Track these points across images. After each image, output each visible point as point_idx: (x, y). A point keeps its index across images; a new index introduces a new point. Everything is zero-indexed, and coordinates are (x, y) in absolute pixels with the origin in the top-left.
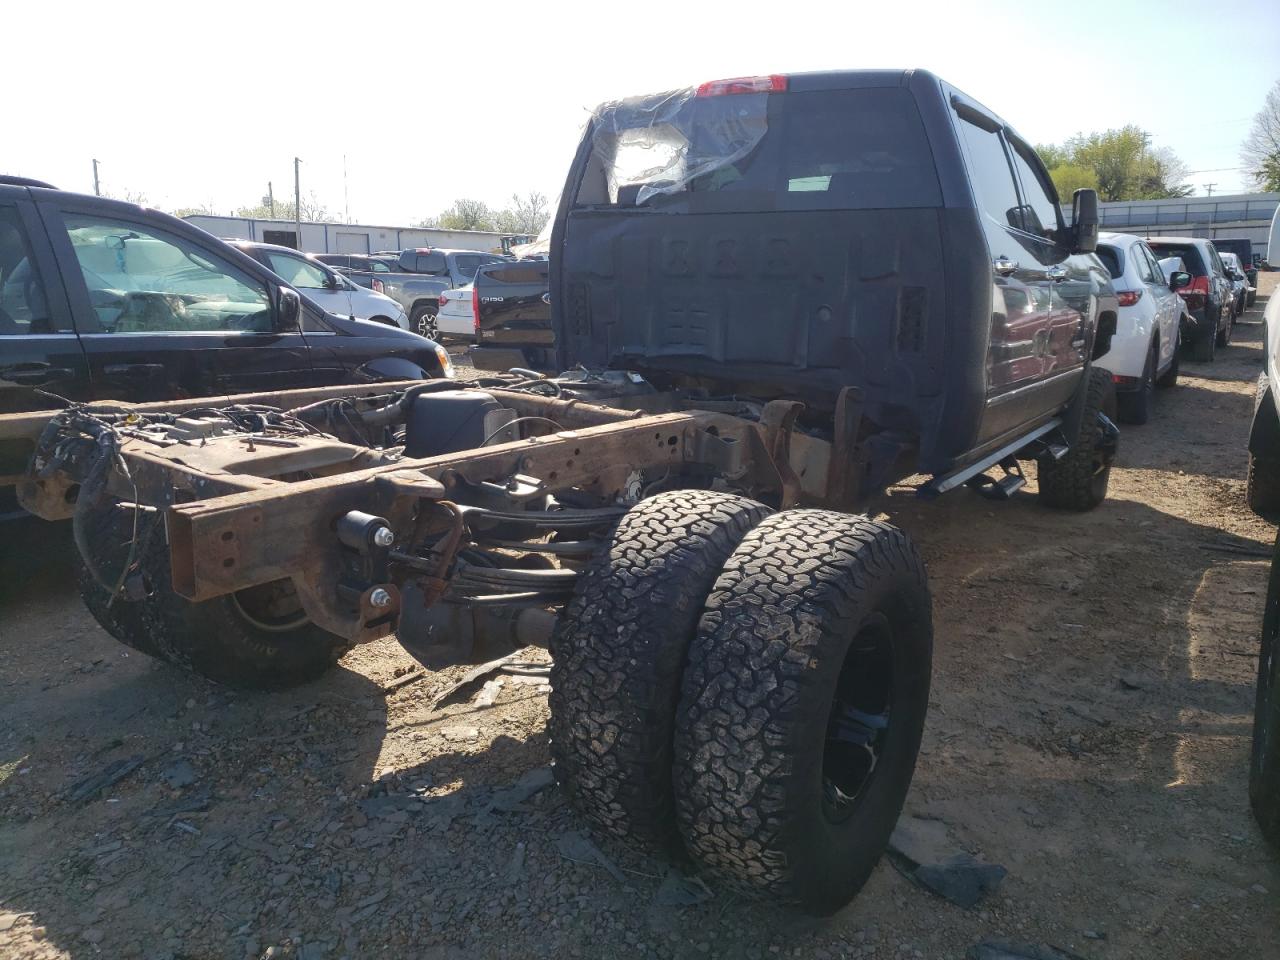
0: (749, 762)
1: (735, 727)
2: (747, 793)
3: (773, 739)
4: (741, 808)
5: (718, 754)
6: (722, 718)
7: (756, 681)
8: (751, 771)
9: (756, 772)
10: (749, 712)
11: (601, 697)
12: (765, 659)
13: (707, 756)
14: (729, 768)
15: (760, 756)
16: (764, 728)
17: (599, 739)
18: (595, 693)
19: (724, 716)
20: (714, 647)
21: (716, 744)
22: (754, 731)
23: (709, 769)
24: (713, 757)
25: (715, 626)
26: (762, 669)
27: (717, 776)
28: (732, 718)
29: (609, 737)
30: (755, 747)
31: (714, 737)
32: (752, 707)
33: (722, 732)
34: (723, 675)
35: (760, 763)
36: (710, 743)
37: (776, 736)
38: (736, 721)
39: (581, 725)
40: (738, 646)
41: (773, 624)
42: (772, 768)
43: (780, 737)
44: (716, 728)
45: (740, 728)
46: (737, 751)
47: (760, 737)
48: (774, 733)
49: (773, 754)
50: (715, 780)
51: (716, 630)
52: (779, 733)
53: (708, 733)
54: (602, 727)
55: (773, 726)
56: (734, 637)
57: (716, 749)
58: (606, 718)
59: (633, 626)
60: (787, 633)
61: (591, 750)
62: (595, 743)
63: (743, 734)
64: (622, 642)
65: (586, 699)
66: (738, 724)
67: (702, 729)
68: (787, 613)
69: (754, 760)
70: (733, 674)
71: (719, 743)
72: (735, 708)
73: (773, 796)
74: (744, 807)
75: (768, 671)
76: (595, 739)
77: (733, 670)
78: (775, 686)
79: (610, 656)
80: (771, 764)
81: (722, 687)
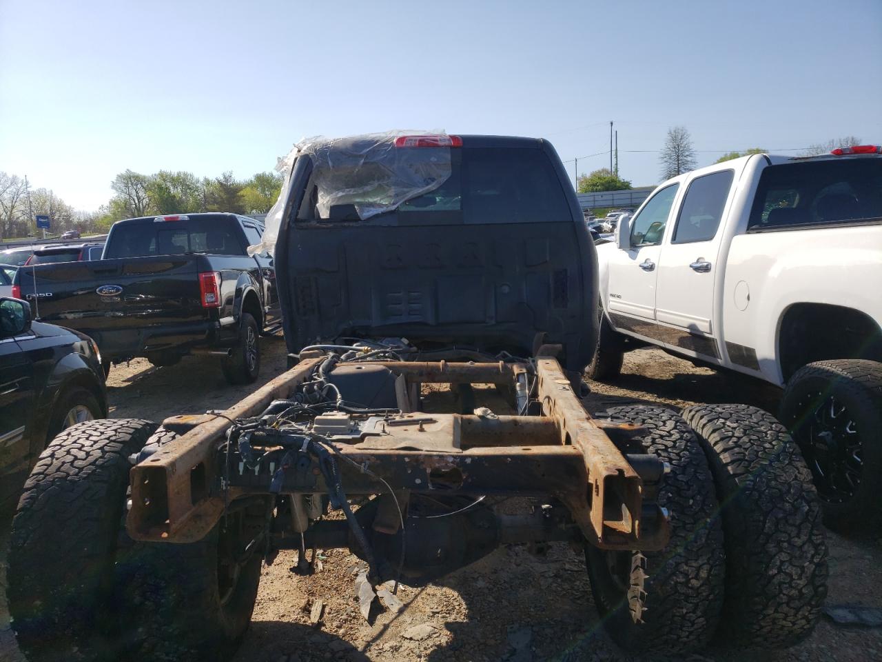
0: (806, 558)
1: (793, 540)
2: (807, 577)
3: (817, 539)
4: (802, 589)
5: (786, 559)
6: (783, 537)
7: (796, 509)
8: (808, 563)
9: (811, 562)
10: (799, 527)
11: (694, 550)
12: (794, 494)
13: (778, 563)
14: (794, 566)
15: (813, 552)
16: (811, 534)
17: (697, 577)
18: (689, 548)
19: (784, 535)
20: (760, 496)
21: (783, 554)
22: (804, 538)
23: (780, 571)
24: (782, 562)
25: (752, 483)
26: (796, 500)
27: (785, 573)
28: (789, 535)
29: (703, 574)
30: (809, 547)
31: (781, 550)
32: (801, 524)
33: (785, 544)
34: (774, 511)
35: (813, 556)
36: (779, 555)
37: (818, 537)
38: (792, 536)
39: (682, 573)
40: (774, 490)
41: (786, 472)
42: (820, 557)
43: (820, 536)
44: (781, 544)
45: (796, 539)
46: (798, 553)
47: (810, 540)
48: (817, 535)
49: (819, 548)
50: (784, 576)
51: (754, 485)
52: (819, 535)
53: (777, 549)
54: (699, 568)
55: (815, 532)
56: (768, 487)
57: (784, 557)
58: (700, 562)
59: (698, 497)
60: (796, 476)
61: (689, 588)
62: (694, 582)
63: (798, 542)
64: (697, 509)
65: (683, 554)
66: (794, 537)
67: (771, 548)
68: (788, 464)
69: (809, 555)
70: (780, 509)
71: (785, 552)
72: (789, 528)
73: (822, 574)
74: (804, 587)
75: (799, 500)
76: (692, 578)
77: (779, 506)
78: (808, 508)
79: (692, 521)
80: (819, 555)
81: (776, 518)
